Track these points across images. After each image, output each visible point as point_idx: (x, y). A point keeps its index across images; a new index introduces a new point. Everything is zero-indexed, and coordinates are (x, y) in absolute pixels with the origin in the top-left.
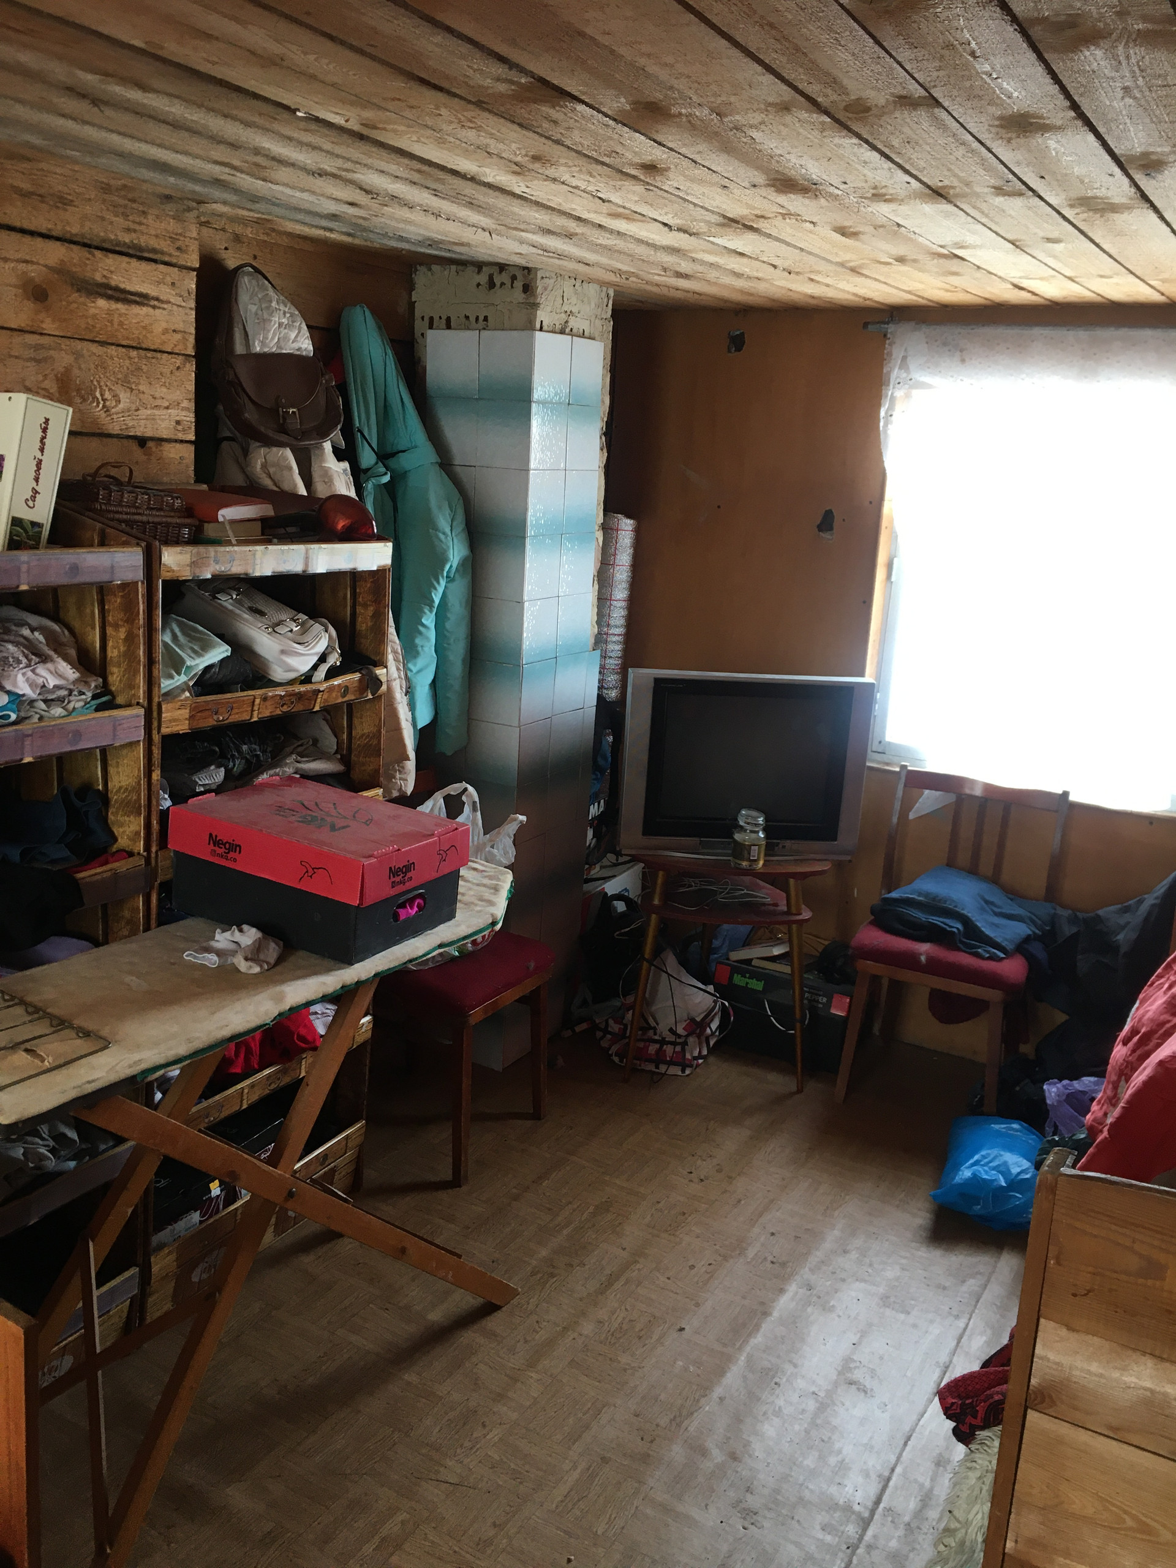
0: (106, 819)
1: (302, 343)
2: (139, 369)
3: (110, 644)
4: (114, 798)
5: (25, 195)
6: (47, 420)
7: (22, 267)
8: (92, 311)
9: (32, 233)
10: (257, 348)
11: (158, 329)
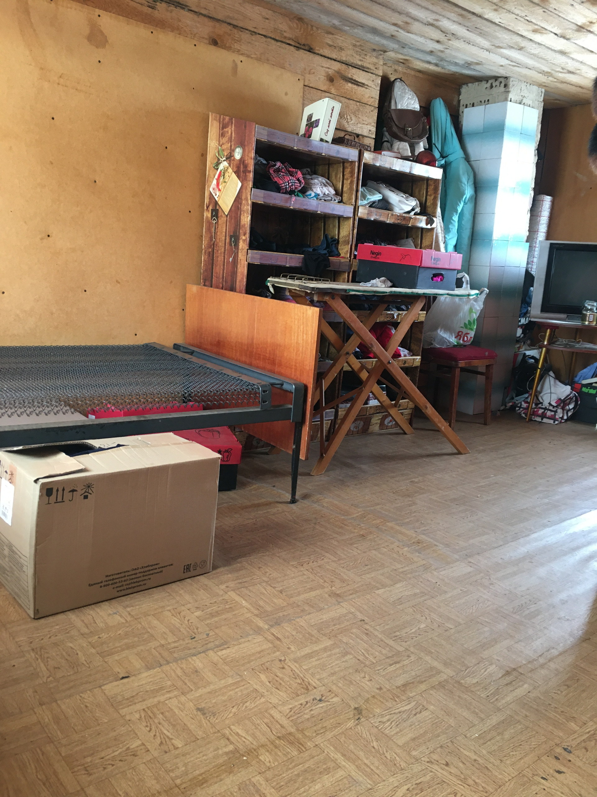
0: (337, 249)
1: (415, 106)
2: (359, 109)
3: (345, 186)
4: (341, 240)
5: (330, 46)
6: (334, 107)
7: (327, 69)
8: (347, 87)
9: (331, 59)
10: (399, 107)
11: (367, 96)
